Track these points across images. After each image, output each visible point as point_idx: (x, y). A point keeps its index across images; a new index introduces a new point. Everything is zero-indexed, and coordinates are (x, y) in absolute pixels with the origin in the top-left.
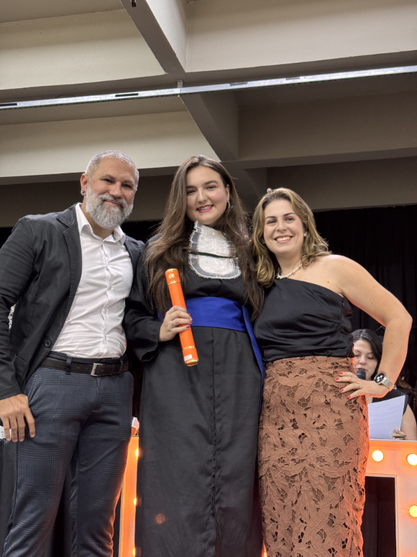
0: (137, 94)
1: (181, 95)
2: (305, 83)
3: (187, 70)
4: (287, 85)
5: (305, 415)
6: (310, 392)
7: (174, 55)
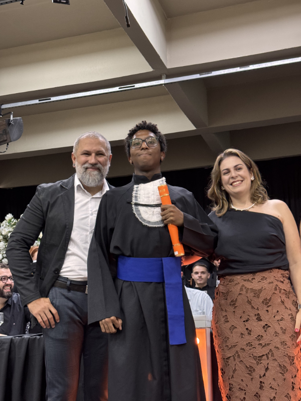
0: (134, 86)
1: (165, 84)
2: (254, 70)
3: (168, 67)
4: (241, 72)
5: (267, 311)
6: (271, 293)
7: (159, 57)
